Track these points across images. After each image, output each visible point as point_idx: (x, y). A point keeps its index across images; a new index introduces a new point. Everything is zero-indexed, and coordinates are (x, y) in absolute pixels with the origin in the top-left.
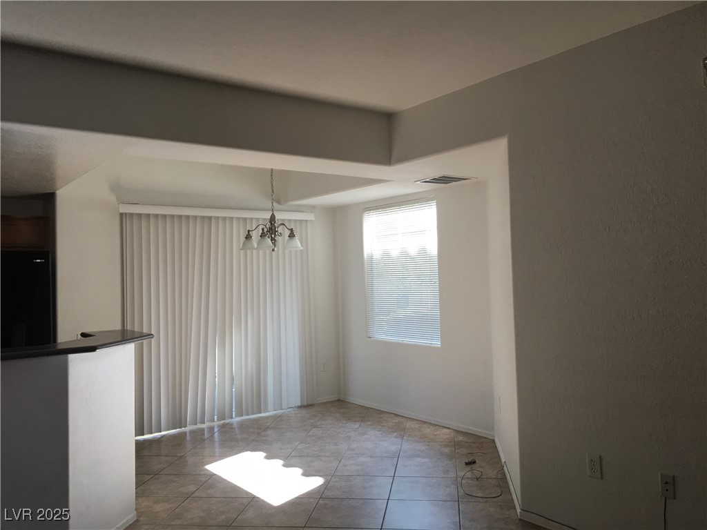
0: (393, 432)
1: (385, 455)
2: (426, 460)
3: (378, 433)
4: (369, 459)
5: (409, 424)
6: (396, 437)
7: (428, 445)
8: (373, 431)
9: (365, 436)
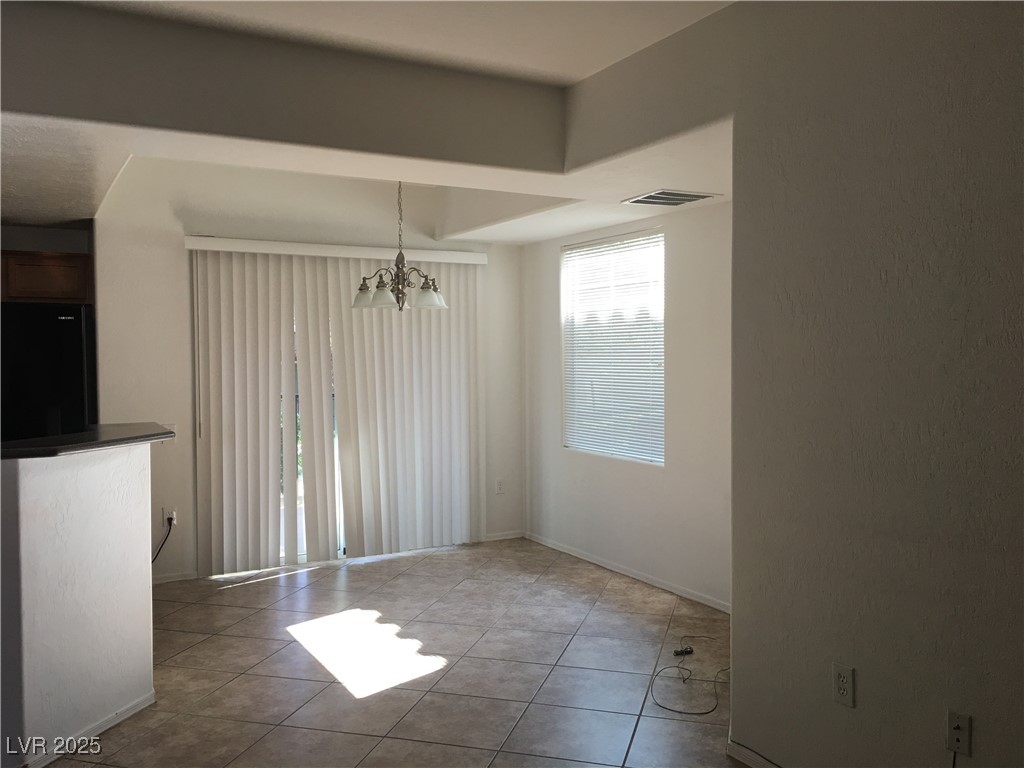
0: (584, 593)
1: (555, 629)
2: (616, 642)
3: (558, 594)
4: (527, 634)
5: (613, 583)
6: (584, 602)
7: (628, 619)
8: (553, 590)
9: (539, 598)
